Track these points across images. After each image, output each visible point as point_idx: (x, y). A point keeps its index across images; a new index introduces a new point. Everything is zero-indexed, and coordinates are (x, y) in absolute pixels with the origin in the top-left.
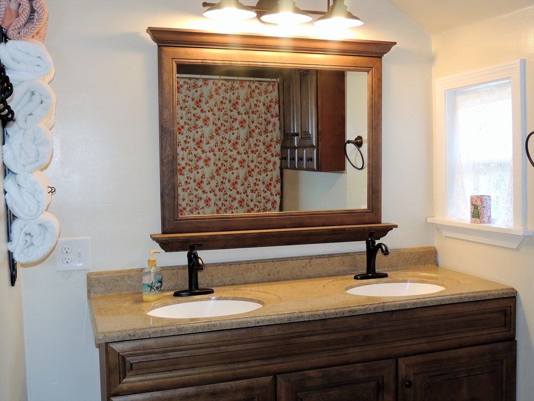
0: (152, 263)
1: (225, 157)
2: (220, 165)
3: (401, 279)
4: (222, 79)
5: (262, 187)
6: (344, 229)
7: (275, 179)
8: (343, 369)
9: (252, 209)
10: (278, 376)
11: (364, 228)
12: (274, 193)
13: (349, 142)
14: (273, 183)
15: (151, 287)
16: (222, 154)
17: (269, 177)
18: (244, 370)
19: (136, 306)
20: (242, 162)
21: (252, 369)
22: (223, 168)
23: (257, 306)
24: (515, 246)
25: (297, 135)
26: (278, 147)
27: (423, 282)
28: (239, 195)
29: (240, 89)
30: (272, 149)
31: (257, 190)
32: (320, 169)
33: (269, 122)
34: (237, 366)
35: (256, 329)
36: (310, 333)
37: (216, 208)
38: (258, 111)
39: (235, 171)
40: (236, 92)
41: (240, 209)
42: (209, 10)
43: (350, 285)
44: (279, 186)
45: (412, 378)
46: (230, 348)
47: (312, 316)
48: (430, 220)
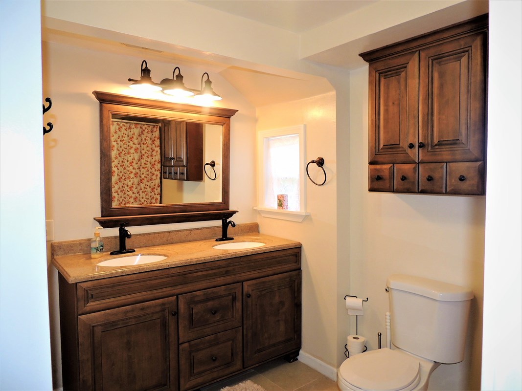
0: (97, 235)
1: (125, 170)
2: (121, 176)
3: (241, 240)
4: (123, 122)
5: (149, 190)
6: (210, 213)
7: (157, 185)
8: (215, 290)
9: (143, 203)
10: (179, 296)
11: (220, 213)
12: (156, 194)
13: (207, 164)
14: (156, 187)
15: (97, 250)
16: (122, 169)
17: (154, 184)
18: (160, 294)
19: (87, 261)
20: (136, 174)
21: (165, 293)
22: (123, 178)
23: (164, 258)
24: (300, 220)
25: (173, 159)
26: (159, 165)
27: (253, 241)
28: (134, 195)
29: (135, 129)
30: (155, 166)
31: (146, 191)
32: (188, 179)
33: (154, 150)
34: (155, 291)
35: (167, 270)
36: (197, 271)
37: (119, 202)
38: (146, 143)
39: (131, 180)
40: (132, 130)
41: (134, 203)
42: (133, 84)
43: (214, 244)
44: (159, 189)
45: (250, 293)
46: (152, 282)
47: (198, 261)
48: (255, 208)
